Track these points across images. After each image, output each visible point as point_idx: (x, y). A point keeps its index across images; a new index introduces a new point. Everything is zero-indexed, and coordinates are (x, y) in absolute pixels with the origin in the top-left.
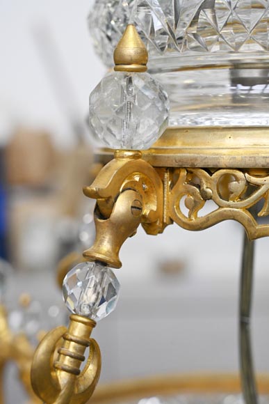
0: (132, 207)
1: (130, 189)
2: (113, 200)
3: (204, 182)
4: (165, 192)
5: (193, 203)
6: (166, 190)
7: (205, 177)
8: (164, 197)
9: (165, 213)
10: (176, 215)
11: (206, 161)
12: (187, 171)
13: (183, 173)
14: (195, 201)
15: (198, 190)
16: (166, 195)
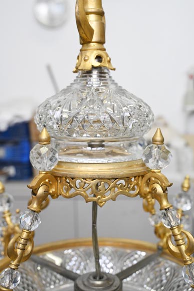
0: (44, 191)
1: (44, 185)
4: (58, 184)
9: (58, 192)
10: (62, 193)
13: (64, 179)
14: (68, 188)
15: (69, 185)
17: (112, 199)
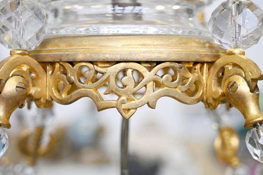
0: (17, 87)
1: (18, 75)
2: (4, 82)
3: (69, 71)
4: (48, 79)
5: (63, 86)
6: (48, 77)
7: (70, 68)
8: (47, 82)
9: (47, 93)
10: (54, 95)
11: (68, 57)
12: (60, 64)
13: (57, 65)
14: (64, 85)
15: (65, 76)
16: (48, 81)
17: (148, 104)
